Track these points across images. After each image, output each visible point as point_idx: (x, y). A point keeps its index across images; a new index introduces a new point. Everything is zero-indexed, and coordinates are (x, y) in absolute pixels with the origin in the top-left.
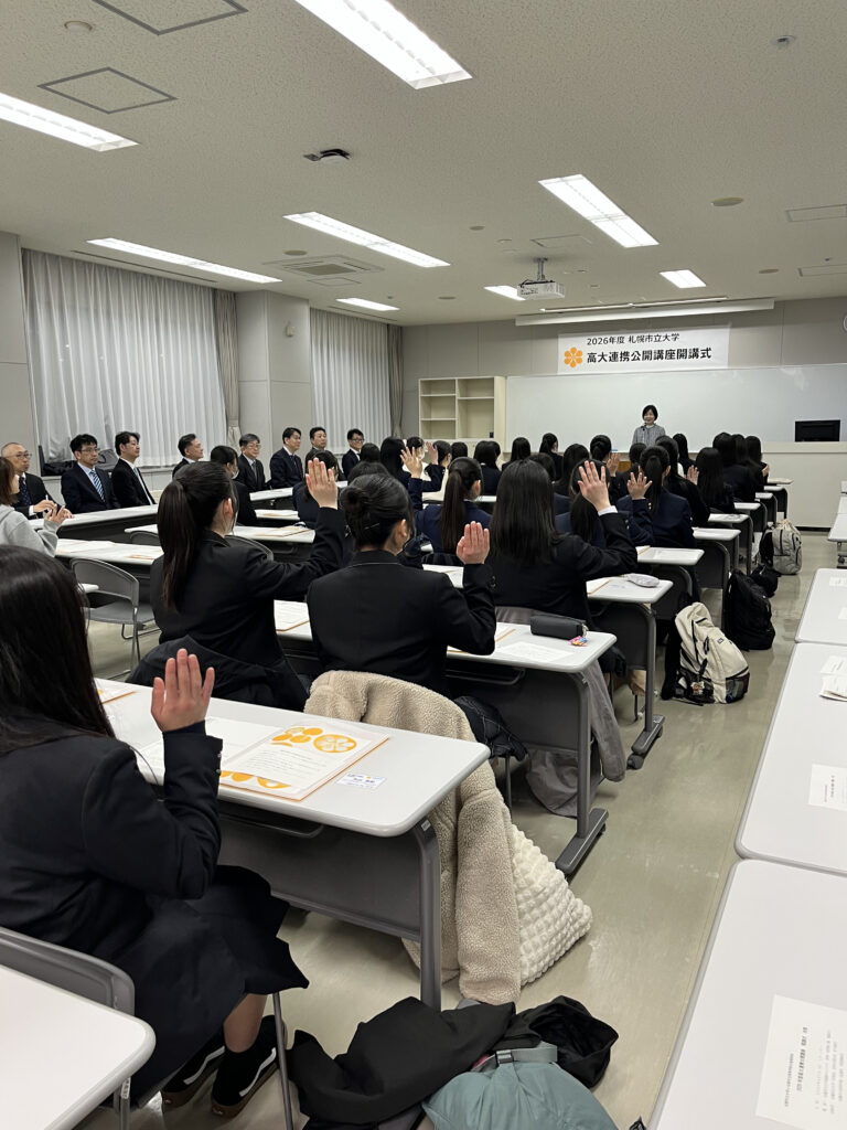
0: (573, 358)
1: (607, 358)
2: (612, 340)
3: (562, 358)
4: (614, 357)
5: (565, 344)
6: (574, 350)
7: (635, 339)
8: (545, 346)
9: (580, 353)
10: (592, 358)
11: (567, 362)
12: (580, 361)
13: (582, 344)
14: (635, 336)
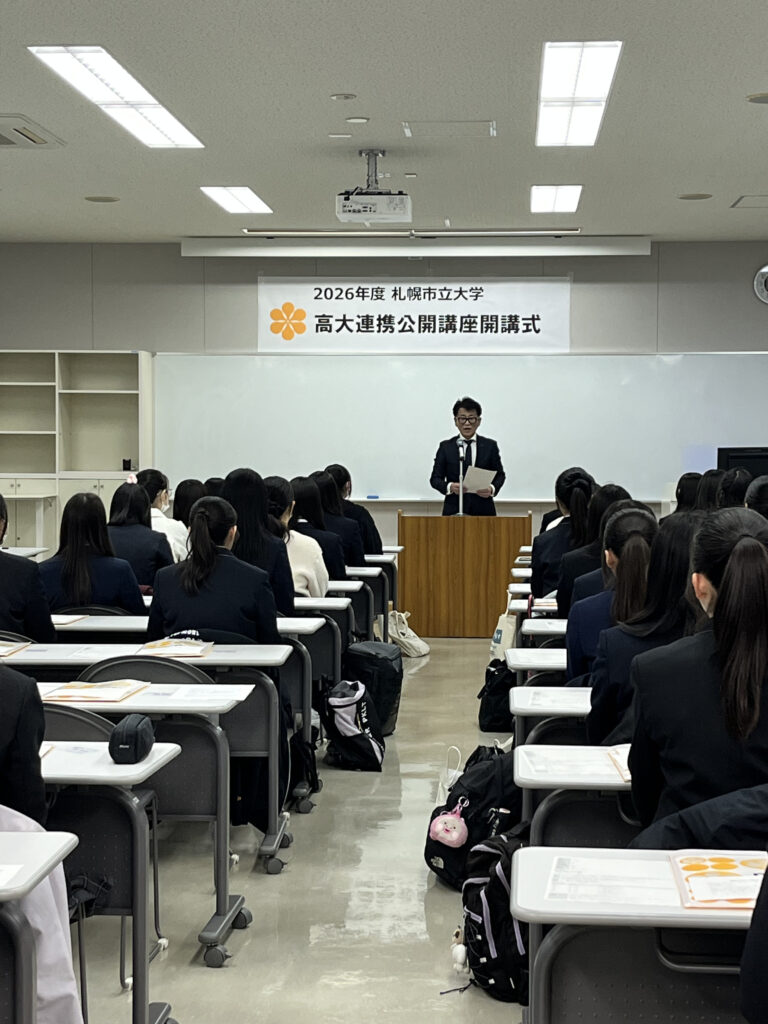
0: (287, 323)
1: (353, 325)
2: (362, 293)
3: (265, 321)
4: (366, 323)
5: (271, 297)
6: (288, 307)
7: (404, 293)
8: (230, 297)
9: (301, 314)
10: (323, 324)
11: (275, 329)
12: (301, 329)
13: (304, 297)
14: (405, 288)
